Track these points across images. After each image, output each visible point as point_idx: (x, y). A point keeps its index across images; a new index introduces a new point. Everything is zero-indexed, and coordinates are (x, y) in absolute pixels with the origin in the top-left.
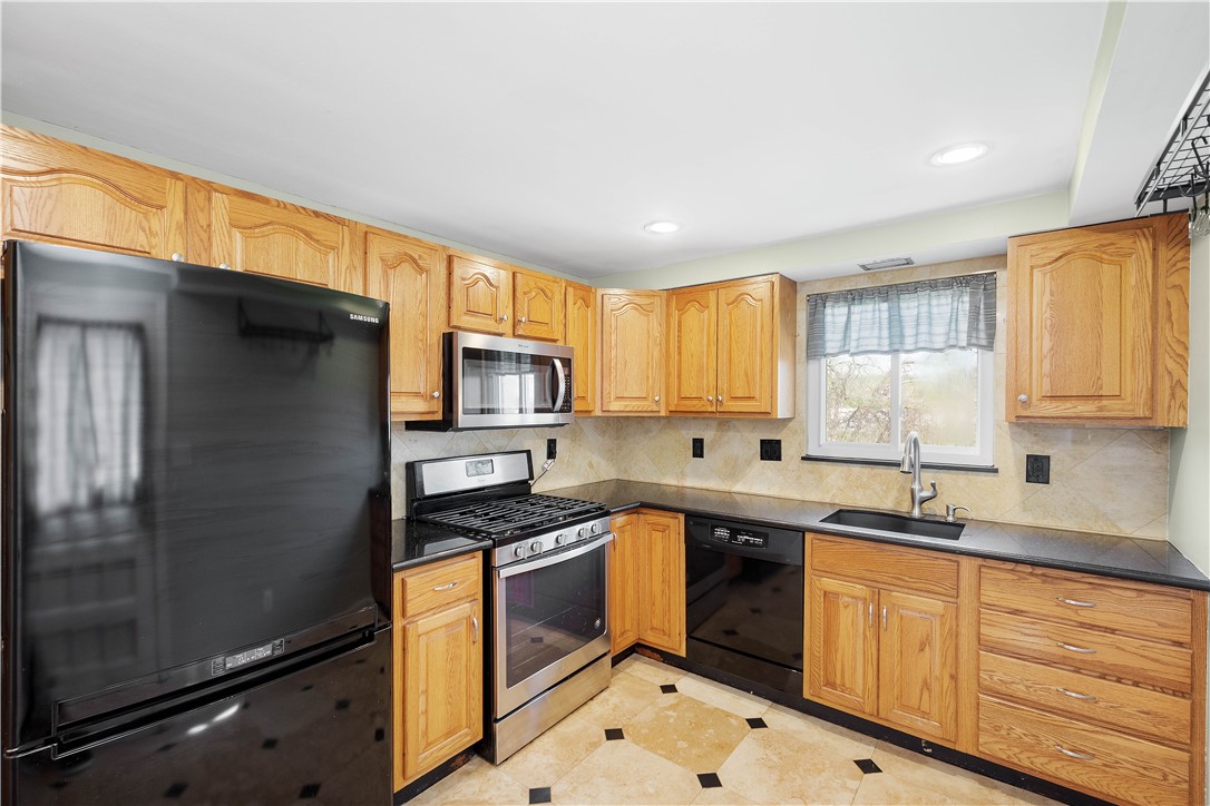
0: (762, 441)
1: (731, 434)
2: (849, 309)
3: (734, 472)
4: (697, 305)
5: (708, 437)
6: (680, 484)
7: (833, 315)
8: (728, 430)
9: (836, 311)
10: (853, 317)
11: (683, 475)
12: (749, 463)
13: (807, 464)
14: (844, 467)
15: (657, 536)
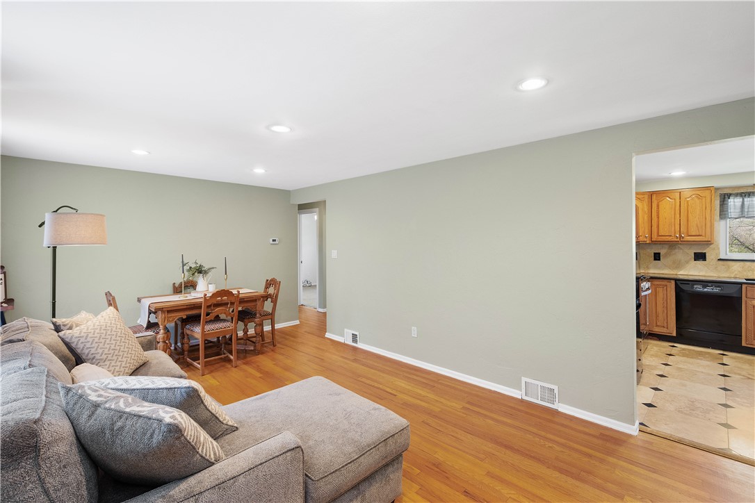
0: (695, 253)
1: (677, 250)
2: (743, 199)
3: (678, 265)
4: (668, 198)
5: (663, 252)
6: (646, 272)
7: (734, 202)
8: (675, 249)
9: (736, 200)
10: (745, 203)
11: (648, 268)
12: (687, 262)
13: (721, 262)
14: (742, 263)
15: (660, 290)
